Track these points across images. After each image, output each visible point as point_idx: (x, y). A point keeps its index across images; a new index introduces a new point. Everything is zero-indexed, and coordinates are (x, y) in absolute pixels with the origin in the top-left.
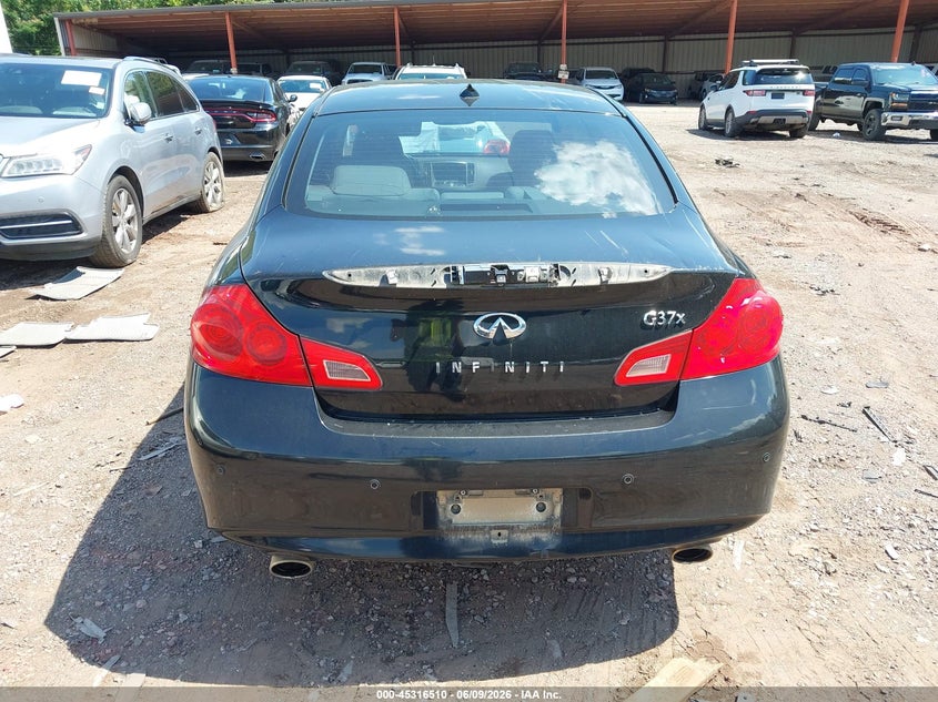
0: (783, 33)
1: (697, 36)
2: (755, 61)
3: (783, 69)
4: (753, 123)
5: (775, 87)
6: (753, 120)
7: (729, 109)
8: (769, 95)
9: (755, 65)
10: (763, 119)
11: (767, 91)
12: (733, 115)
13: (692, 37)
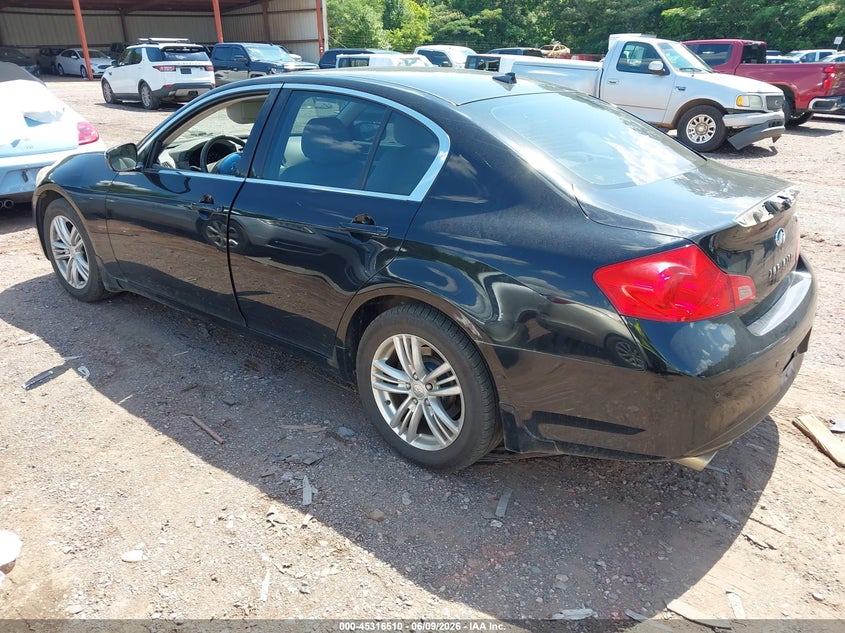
0: (111, 12)
1: (27, 10)
2: (153, 39)
3: (182, 48)
4: (171, 96)
5: (182, 63)
6: (171, 93)
7: (142, 84)
8: (178, 70)
9: (156, 43)
10: (179, 92)
11: (176, 67)
12: (149, 89)
13: (21, 10)
